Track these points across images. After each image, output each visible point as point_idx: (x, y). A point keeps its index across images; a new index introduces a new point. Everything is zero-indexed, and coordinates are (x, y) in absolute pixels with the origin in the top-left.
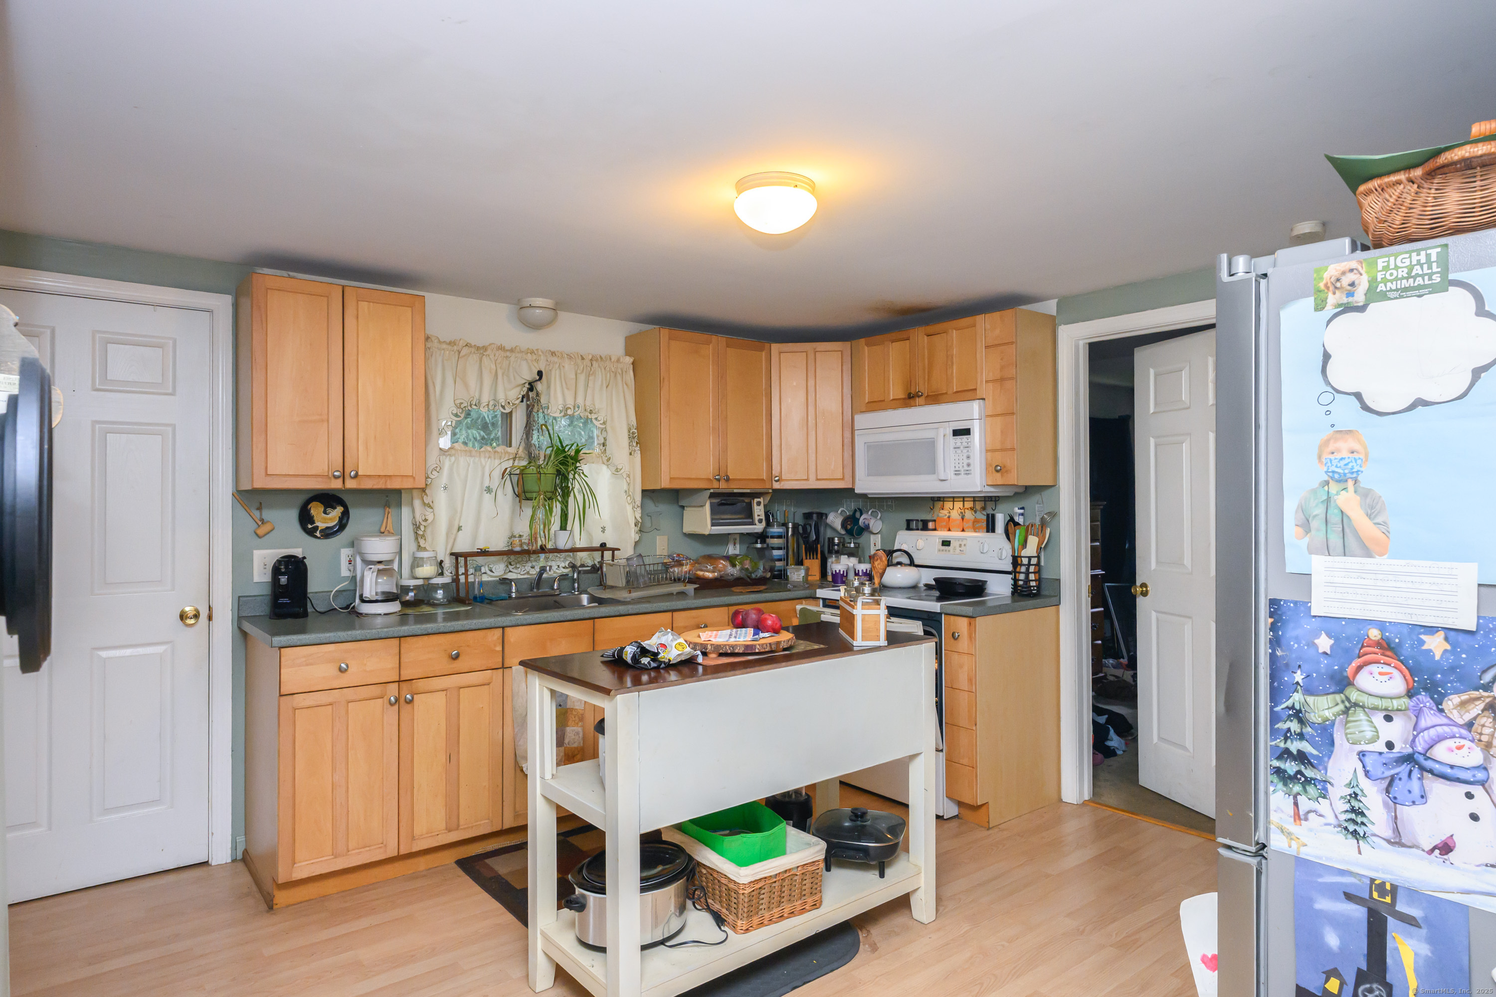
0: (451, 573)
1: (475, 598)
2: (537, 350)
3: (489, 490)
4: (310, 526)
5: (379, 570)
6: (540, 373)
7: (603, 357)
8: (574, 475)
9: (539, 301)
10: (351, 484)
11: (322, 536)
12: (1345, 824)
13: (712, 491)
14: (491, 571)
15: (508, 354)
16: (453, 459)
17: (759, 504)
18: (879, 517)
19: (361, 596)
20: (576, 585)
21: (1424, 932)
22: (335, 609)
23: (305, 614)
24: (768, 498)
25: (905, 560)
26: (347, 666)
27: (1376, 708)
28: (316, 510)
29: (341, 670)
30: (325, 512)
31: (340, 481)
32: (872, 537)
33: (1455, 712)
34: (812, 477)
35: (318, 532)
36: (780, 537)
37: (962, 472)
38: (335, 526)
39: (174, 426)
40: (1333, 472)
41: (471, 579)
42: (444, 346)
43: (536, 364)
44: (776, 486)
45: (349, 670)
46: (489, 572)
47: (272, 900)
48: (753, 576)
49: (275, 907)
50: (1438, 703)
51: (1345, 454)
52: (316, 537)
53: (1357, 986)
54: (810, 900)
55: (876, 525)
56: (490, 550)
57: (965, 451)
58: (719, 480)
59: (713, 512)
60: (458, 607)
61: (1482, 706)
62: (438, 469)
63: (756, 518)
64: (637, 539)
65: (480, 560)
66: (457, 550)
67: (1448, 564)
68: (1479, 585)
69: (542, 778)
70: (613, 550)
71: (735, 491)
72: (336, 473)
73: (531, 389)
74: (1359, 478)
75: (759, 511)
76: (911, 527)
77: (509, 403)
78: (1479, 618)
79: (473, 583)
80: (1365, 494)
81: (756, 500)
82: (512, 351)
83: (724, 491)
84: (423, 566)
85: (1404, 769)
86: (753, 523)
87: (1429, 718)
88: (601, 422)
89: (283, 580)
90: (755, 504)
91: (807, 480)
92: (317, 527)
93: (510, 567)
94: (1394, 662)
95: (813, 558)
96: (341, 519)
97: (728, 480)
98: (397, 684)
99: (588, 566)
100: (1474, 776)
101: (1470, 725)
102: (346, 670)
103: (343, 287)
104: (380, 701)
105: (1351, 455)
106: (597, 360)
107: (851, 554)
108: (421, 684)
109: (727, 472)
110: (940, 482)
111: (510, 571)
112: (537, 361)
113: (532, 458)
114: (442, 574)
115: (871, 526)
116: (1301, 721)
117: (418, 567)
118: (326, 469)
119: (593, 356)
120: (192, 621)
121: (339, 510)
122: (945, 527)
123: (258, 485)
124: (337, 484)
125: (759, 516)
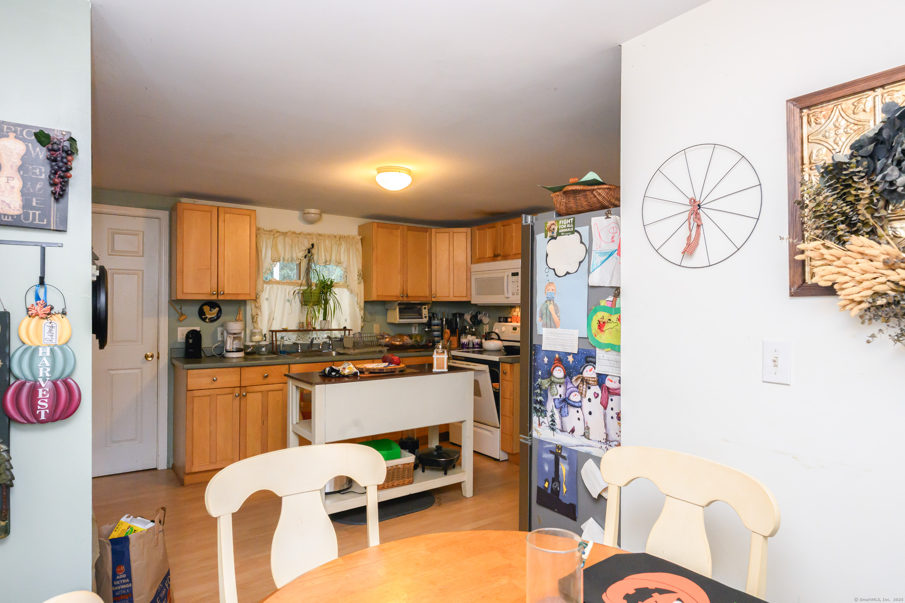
0: (270, 340)
1: (281, 352)
2: (312, 233)
3: (289, 301)
4: (203, 317)
5: (234, 338)
6: (313, 245)
7: (346, 236)
8: (330, 294)
9: (313, 211)
10: (221, 298)
11: (209, 321)
12: (551, 426)
13: (399, 302)
14: (290, 339)
15: (298, 236)
16: (271, 285)
17: (425, 308)
18: (487, 316)
19: (226, 349)
20: (331, 347)
21: (567, 461)
22: (214, 355)
23: (200, 357)
24: (430, 306)
25: (496, 337)
26: (216, 379)
27: (557, 383)
28: (206, 308)
29: (214, 380)
30: (210, 310)
31: (216, 296)
32: (485, 326)
33: (575, 382)
34: (451, 295)
35: (207, 320)
36: (438, 325)
37: (515, 294)
38: (215, 317)
39: (143, 271)
40: (548, 297)
41: (278, 343)
42: (267, 233)
43: (311, 240)
44: (434, 300)
45: (217, 380)
46: (288, 340)
47: (183, 481)
48: (420, 344)
49: (185, 484)
50: (571, 379)
51: (551, 291)
52: (206, 322)
53: (552, 483)
54: (407, 480)
55: (486, 320)
56: (288, 329)
57: (516, 283)
58: (402, 296)
59: (400, 312)
60: (272, 355)
61: (580, 380)
62: (262, 290)
63: (424, 316)
64: (363, 325)
65: (284, 334)
66: (273, 329)
67: (572, 330)
68: (579, 337)
69: (292, 423)
70: (349, 330)
71: (412, 302)
72: (214, 293)
73: (309, 252)
74: (554, 300)
75: (425, 312)
76: (500, 321)
77: (298, 259)
78: (578, 349)
79: (280, 345)
80: (555, 305)
81: (423, 307)
82: (300, 234)
83: (406, 302)
84: (255, 336)
85: (563, 404)
86: (422, 318)
87: (569, 385)
88: (344, 268)
89: (191, 341)
90: (423, 309)
91: (449, 296)
92: (207, 317)
93: (299, 338)
94: (562, 366)
95: (454, 336)
96: (218, 314)
97: (407, 296)
98: (239, 388)
99: (338, 338)
100: (579, 405)
101: (577, 387)
102: (216, 381)
103: (218, 207)
104: (231, 395)
105: (552, 291)
106: (342, 238)
107: (473, 334)
108: (250, 389)
109: (407, 293)
110: (506, 299)
111: (299, 340)
112: (312, 239)
113: (309, 285)
114: (265, 340)
115: (483, 320)
116: (541, 389)
117: (253, 336)
118: (210, 291)
119: (340, 236)
120: (150, 359)
121: (217, 309)
122: (515, 321)
123: (179, 297)
124: (214, 298)
125: (425, 314)
